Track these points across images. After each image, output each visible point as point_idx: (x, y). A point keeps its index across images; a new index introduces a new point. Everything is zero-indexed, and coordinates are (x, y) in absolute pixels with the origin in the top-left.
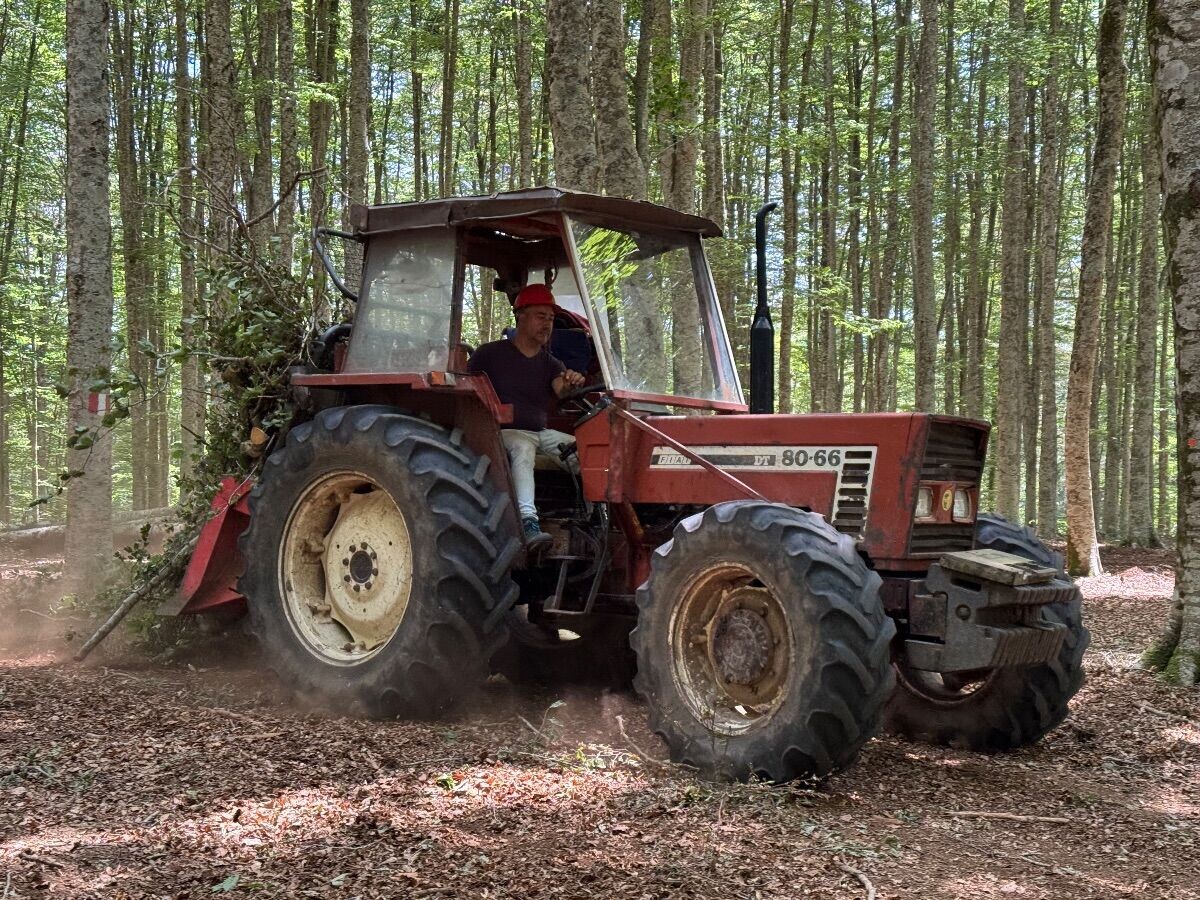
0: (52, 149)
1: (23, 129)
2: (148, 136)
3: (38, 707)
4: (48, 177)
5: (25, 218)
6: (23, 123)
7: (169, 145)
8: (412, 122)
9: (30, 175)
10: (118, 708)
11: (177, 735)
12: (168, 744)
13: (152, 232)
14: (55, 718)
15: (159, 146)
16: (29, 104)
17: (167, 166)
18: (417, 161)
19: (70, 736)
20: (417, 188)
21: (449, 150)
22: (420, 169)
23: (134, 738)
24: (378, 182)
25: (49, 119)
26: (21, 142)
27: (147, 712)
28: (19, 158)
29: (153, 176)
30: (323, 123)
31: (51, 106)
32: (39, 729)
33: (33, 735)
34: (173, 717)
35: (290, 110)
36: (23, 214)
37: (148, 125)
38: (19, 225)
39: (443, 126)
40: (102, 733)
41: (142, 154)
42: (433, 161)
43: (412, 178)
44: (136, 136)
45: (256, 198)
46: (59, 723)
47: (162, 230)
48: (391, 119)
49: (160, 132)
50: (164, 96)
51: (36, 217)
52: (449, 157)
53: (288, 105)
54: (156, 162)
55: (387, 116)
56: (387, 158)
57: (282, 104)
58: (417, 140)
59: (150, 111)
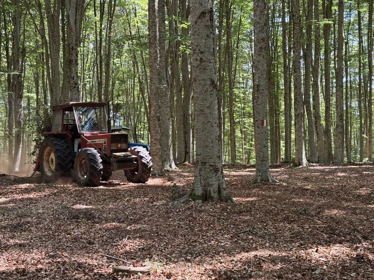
0: (246, 49)
1: (238, 44)
2: (273, 42)
3: (253, 213)
4: (245, 57)
5: (239, 70)
6: (238, 42)
7: (279, 44)
8: (357, 27)
9: (240, 57)
10: (275, 214)
11: (294, 224)
12: (292, 226)
13: (275, 71)
14: (258, 216)
15: (277, 44)
16: (240, 36)
17: (279, 50)
18: (360, 39)
19: (263, 222)
20: (360, 48)
21: (371, 35)
22: (360, 42)
23: (282, 224)
24: (346, 48)
25: (245, 40)
26: (237, 47)
27: (284, 216)
28: (237, 52)
29: (275, 54)
30: (328, 31)
31: (246, 36)
32: (254, 219)
33: (253, 221)
34: (292, 218)
35: (318, 28)
36: (238, 69)
37: (273, 38)
38: (237, 72)
39: (369, 27)
40: (272, 221)
41: (271, 47)
42: (365, 38)
43: (357, 45)
44: (270, 42)
45: (307, 57)
46: (260, 217)
47: (277, 70)
48: (350, 27)
49: (277, 40)
50: (278, 29)
51: (242, 69)
52: (371, 37)
53: (317, 27)
54: (276, 49)
55: (349, 26)
56: (349, 40)
57: (315, 26)
58: (359, 32)
59: (274, 34)
